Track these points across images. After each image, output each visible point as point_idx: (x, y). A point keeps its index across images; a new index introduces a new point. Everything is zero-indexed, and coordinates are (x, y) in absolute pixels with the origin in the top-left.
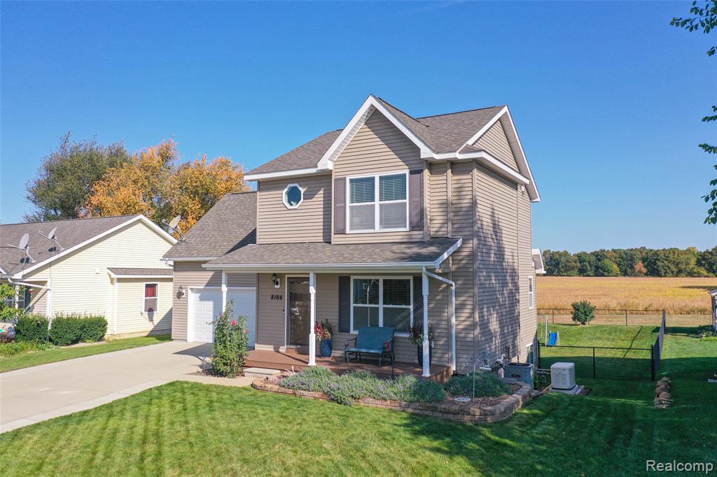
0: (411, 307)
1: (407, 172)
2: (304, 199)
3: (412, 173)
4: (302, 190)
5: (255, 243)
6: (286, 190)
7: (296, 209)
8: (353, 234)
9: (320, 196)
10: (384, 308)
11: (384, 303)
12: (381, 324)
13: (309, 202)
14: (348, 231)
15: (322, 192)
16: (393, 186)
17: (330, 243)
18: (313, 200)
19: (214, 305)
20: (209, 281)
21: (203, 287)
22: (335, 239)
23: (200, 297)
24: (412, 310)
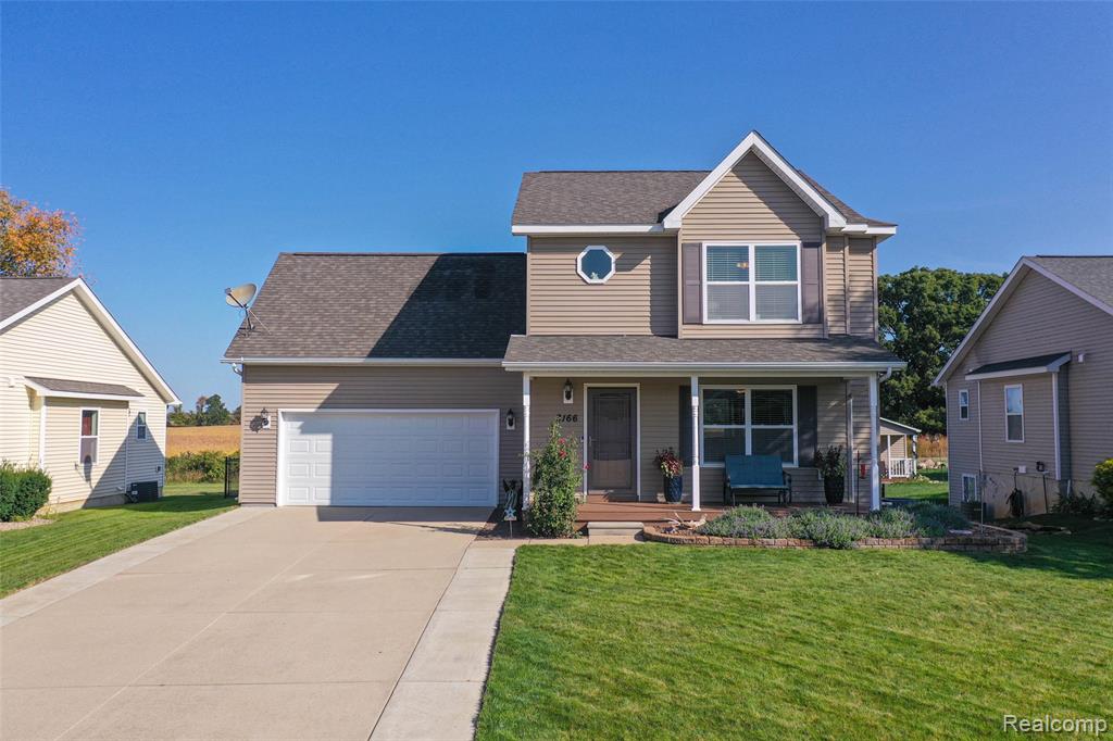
0: (795, 427)
1: (798, 244)
2: (617, 270)
3: (805, 245)
4: (613, 257)
5: (525, 334)
6: (583, 254)
7: (602, 284)
8: (714, 325)
9: (644, 268)
10: (753, 430)
11: (753, 423)
12: (749, 451)
13: (625, 276)
14: (705, 321)
15: (647, 261)
16: (775, 261)
17: (676, 336)
18: (632, 272)
19: (334, 441)
20: (328, 399)
21: (313, 410)
22: (684, 331)
23: (301, 427)
24: (795, 431)
